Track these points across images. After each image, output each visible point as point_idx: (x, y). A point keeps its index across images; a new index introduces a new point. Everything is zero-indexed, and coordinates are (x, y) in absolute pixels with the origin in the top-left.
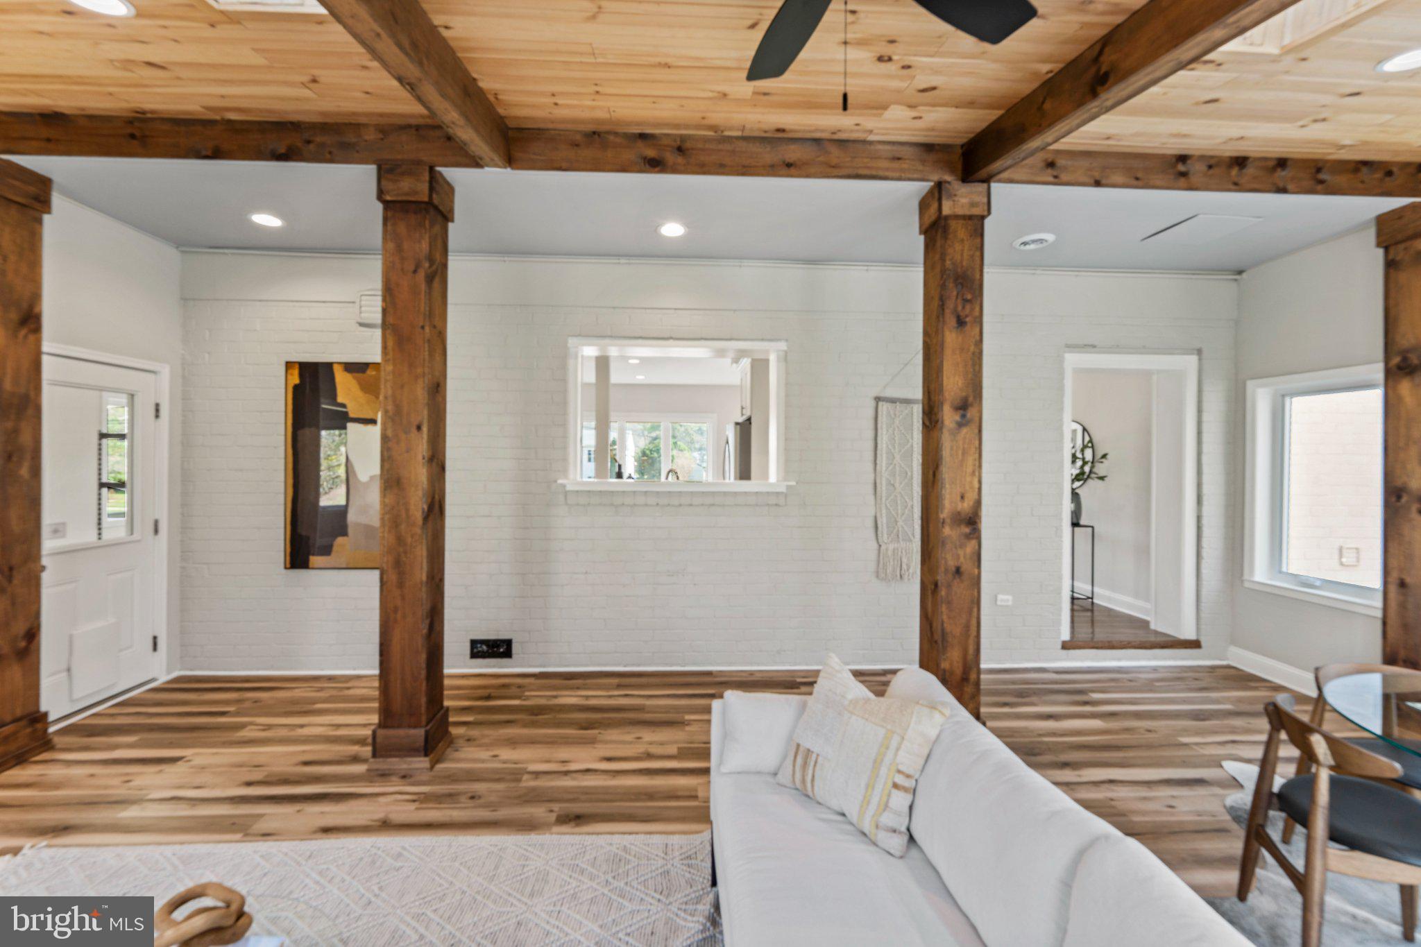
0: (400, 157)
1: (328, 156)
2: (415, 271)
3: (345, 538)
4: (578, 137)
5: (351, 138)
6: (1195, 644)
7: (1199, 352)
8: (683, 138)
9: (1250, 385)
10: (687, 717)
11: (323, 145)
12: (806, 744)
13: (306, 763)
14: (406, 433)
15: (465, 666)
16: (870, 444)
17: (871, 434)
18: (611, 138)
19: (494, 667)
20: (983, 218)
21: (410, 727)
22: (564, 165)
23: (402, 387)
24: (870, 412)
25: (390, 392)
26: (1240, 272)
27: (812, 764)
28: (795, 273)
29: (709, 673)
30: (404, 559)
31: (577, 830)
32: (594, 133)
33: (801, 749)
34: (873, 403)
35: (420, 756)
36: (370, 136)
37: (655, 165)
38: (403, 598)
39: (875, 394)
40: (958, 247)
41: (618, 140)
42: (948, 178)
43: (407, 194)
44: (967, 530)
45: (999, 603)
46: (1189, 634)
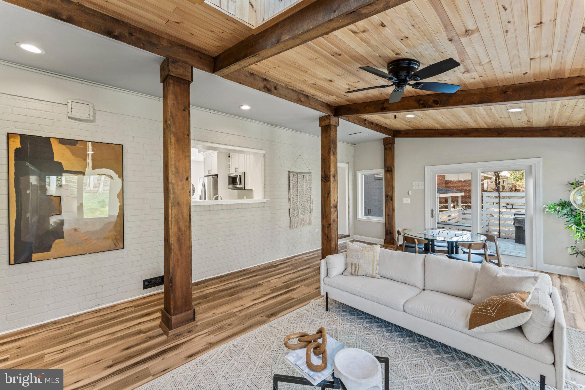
0: (178, 58)
1: (142, 45)
2: (184, 110)
3: (62, 240)
4: (247, 73)
5: (155, 40)
6: (348, 236)
7: (348, 163)
8: (277, 84)
9: (357, 172)
10: (259, 282)
11: (139, 39)
12: (354, 262)
13: (127, 349)
14: (181, 181)
15: (141, 294)
16: (287, 186)
17: (287, 183)
18: (257, 77)
19: (156, 290)
20: (337, 126)
21: (185, 311)
22: (242, 82)
23: (179, 161)
24: (287, 176)
25: (173, 163)
26: (355, 145)
27: (358, 266)
28: (268, 127)
29: (245, 270)
30: (181, 237)
31: (277, 317)
32: (252, 74)
33: (353, 264)
34: (288, 173)
35: (192, 322)
36: (165, 43)
37: (268, 90)
38: (181, 255)
39: (288, 170)
40: (333, 133)
41: (259, 79)
42: (331, 114)
43: (181, 75)
44: (335, 209)
45: (316, 231)
46: (347, 234)
